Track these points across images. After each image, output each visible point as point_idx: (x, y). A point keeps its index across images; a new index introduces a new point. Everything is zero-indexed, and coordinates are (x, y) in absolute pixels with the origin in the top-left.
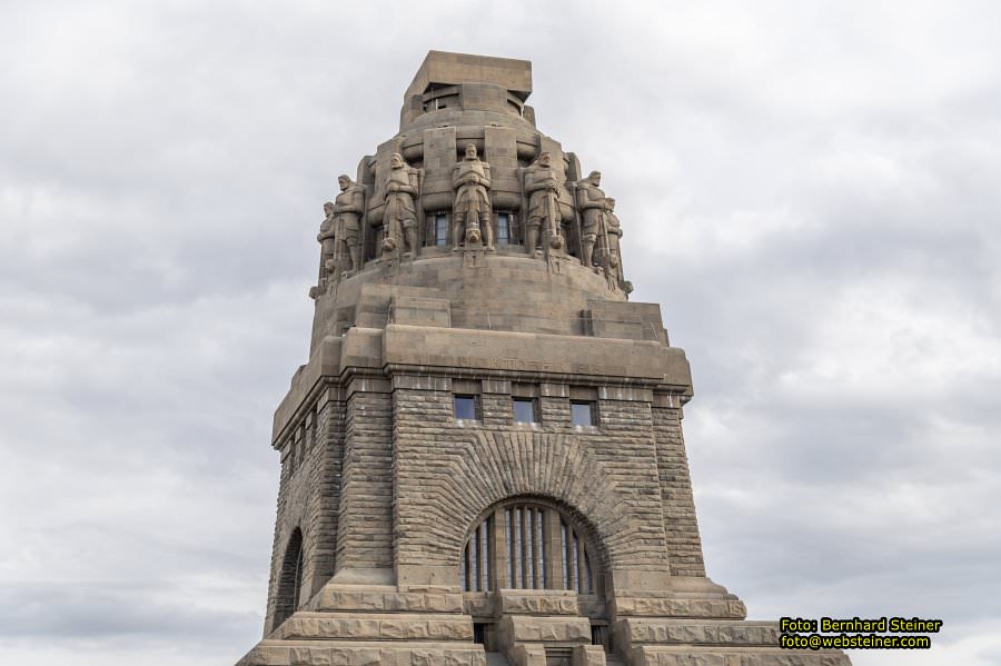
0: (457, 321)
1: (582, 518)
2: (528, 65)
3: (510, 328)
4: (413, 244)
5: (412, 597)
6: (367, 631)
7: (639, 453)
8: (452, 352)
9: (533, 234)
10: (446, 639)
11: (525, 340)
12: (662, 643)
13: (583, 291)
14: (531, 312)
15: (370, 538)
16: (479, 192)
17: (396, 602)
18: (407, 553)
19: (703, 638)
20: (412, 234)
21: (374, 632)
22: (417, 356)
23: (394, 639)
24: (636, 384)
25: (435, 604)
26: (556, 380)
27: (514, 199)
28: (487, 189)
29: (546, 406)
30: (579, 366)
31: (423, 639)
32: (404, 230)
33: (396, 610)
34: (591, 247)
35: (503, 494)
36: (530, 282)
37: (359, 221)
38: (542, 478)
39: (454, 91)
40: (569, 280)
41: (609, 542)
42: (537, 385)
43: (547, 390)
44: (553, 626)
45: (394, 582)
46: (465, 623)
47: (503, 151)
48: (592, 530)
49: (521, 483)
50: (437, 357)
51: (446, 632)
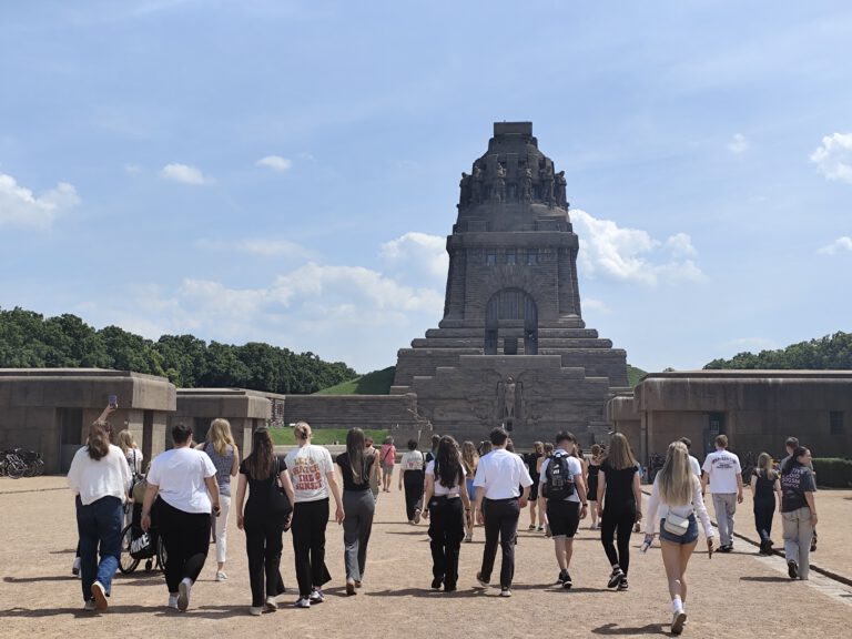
0: (489, 230)
1: (529, 294)
2: (530, 124)
3: (507, 230)
5: (469, 323)
6: (450, 335)
7: (551, 272)
8: (486, 240)
9: (520, 195)
12: (548, 337)
13: (538, 214)
14: (515, 224)
16: (501, 181)
17: (463, 325)
18: (468, 308)
19: (563, 335)
20: (480, 197)
21: (453, 335)
22: (474, 242)
23: (459, 337)
24: (551, 247)
25: (475, 325)
26: (522, 248)
27: (515, 181)
28: (504, 179)
29: (519, 256)
30: (530, 242)
31: (467, 337)
32: (477, 194)
33: (463, 327)
34: (546, 195)
35: (500, 288)
37: (468, 189)
38: (515, 282)
39: (503, 137)
40: (531, 210)
41: (538, 303)
42: (516, 249)
43: (519, 251)
44: (511, 332)
45: (463, 318)
46: (483, 331)
47: (513, 162)
48: (532, 298)
49: (508, 284)
50: (480, 242)
51: (475, 335)
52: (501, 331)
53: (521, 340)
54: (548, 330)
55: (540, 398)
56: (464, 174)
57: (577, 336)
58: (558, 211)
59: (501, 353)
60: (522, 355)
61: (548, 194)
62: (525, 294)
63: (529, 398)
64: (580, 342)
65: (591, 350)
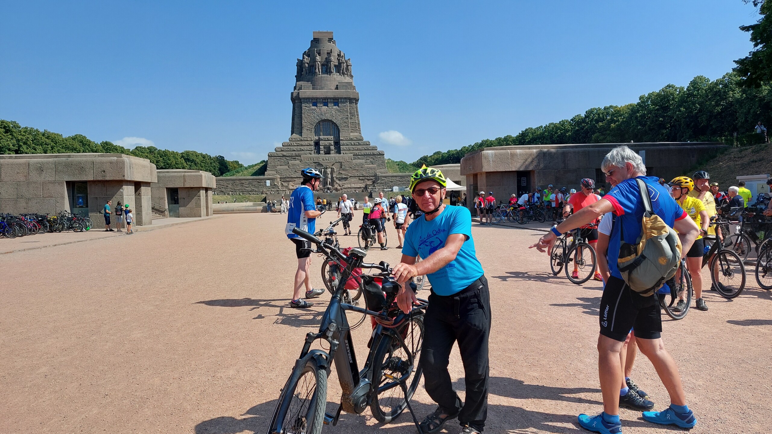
0: (313, 89)
1: (335, 123)
2: (332, 33)
3: (322, 89)
4: (307, 72)
5: (304, 138)
7: (346, 111)
8: (311, 95)
9: (328, 70)
10: (308, 146)
11: (324, 91)
12: (346, 145)
13: (338, 81)
14: (327, 86)
15: (298, 128)
16: (318, 63)
17: (302, 139)
18: (304, 131)
19: (353, 144)
20: (307, 71)
21: (296, 145)
22: (305, 96)
23: (300, 146)
24: (345, 98)
25: (308, 139)
26: (330, 98)
27: (326, 63)
28: (320, 62)
29: (329, 104)
30: (334, 96)
31: (304, 146)
32: (306, 70)
33: (302, 141)
34: (342, 71)
35: (321, 120)
36: (327, 80)
37: (301, 67)
38: (328, 117)
39: (318, 39)
40: (335, 79)
41: (340, 128)
42: (327, 99)
43: (329, 101)
44: (327, 143)
45: (302, 136)
46: (312, 143)
47: (324, 53)
48: (337, 125)
49: (324, 118)
50: (308, 96)
51: (309, 145)
52: (321, 142)
53: (332, 147)
54: (345, 142)
55: (344, 176)
56: (298, 60)
57: (359, 145)
58: (347, 79)
59: (322, 154)
60: (333, 155)
61: (343, 70)
62: (333, 123)
63: (338, 176)
64: (362, 147)
65: (367, 152)
